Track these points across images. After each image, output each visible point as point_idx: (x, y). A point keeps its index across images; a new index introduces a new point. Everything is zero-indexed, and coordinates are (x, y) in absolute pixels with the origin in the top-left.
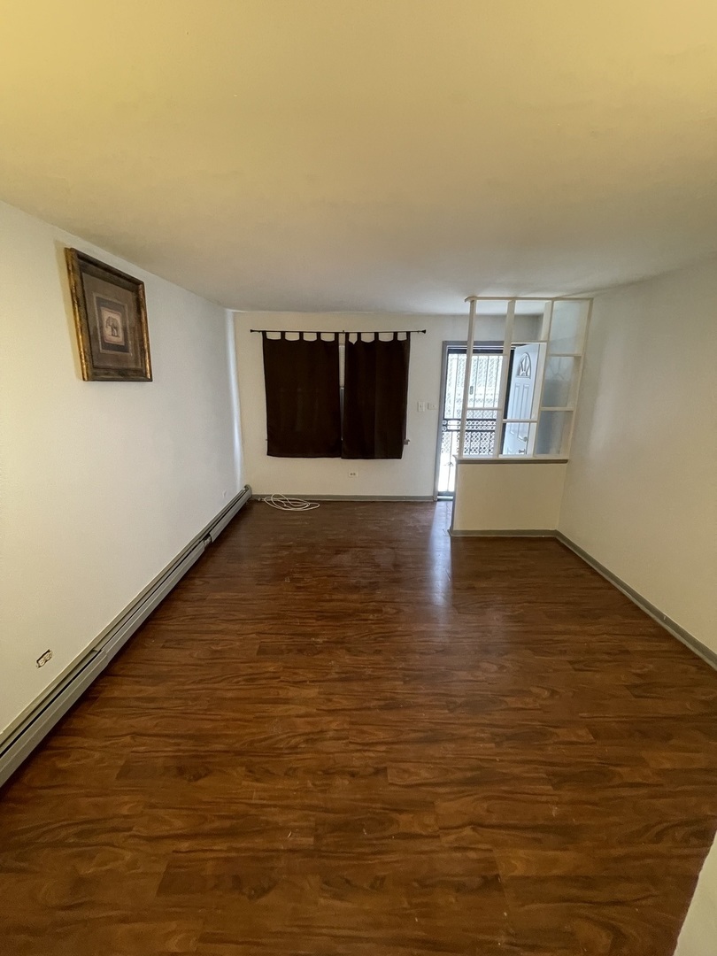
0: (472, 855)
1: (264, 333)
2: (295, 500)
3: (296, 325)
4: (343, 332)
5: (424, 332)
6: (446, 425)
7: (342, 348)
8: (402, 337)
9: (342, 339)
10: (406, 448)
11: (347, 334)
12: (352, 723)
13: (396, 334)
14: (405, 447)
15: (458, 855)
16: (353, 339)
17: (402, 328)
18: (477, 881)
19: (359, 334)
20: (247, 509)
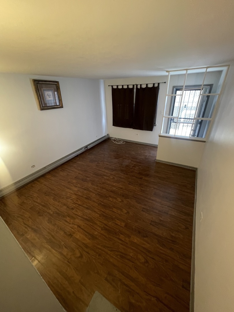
1: (112, 86)
3: (121, 83)
4: (136, 85)
5: (165, 83)
6: (173, 120)
7: (135, 90)
13: (154, 84)
14: (154, 127)
16: (139, 87)
17: (156, 82)
19: (141, 85)
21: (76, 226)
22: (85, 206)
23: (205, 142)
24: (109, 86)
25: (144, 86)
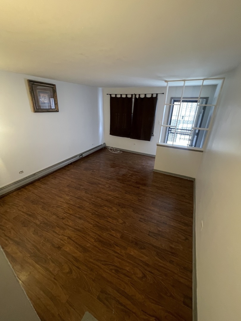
0: (62, 242)
1: (111, 95)
4: (135, 94)
5: (163, 93)
7: (133, 100)
8: (154, 96)
12: (69, 207)
13: (152, 94)
14: (152, 137)
15: (59, 240)
16: (137, 97)
17: (155, 92)
18: (58, 246)
19: (139, 95)
21: (66, 238)
22: (78, 216)
23: (202, 151)
24: (107, 94)
25: (142, 96)
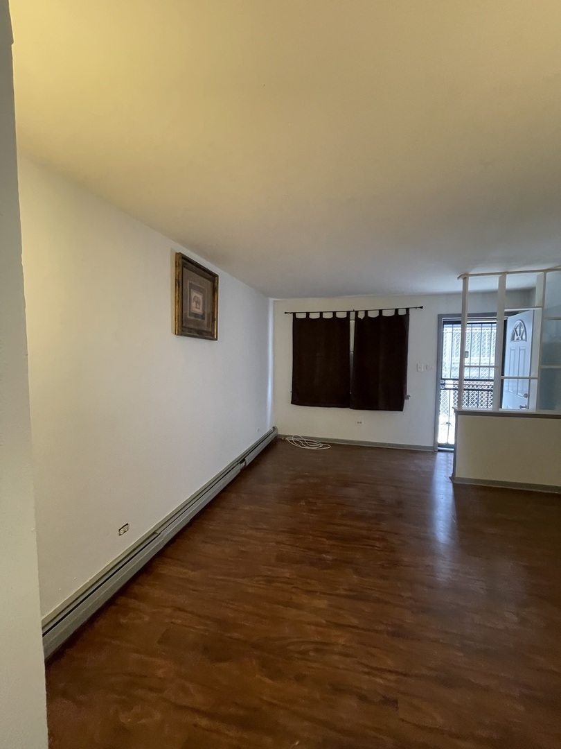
1: (294, 314)
2: (312, 441)
3: (317, 307)
4: (354, 311)
5: (422, 307)
6: (444, 384)
7: (352, 323)
8: (402, 312)
9: (352, 316)
10: (407, 404)
11: (357, 313)
13: (397, 310)
14: (406, 401)
16: (361, 316)
17: (401, 306)
19: (366, 312)
20: (272, 445)
24: (286, 313)
25: (373, 315)
